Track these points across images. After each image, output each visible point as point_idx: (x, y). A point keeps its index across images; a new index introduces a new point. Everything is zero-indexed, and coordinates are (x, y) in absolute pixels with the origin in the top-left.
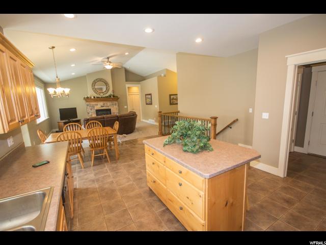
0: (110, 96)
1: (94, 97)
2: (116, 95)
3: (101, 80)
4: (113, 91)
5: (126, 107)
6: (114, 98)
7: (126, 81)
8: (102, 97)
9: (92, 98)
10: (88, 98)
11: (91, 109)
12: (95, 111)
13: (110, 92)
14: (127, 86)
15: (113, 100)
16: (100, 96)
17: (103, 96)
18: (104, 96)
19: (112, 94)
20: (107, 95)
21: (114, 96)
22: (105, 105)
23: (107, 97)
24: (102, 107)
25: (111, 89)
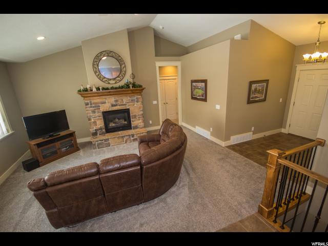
0: (127, 86)
1: (98, 89)
2: (137, 83)
3: (109, 54)
4: (133, 76)
5: (155, 102)
6: (135, 88)
7: (157, 55)
8: (112, 88)
9: (94, 90)
10: (86, 90)
11: (94, 112)
12: (101, 114)
13: (128, 78)
14: (158, 64)
15: (133, 92)
16: (110, 86)
17: (115, 86)
18: (117, 85)
19: (131, 80)
20: (122, 83)
21: (134, 86)
22: (119, 103)
23: (122, 87)
24: (113, 106)
25: (129, 71)
